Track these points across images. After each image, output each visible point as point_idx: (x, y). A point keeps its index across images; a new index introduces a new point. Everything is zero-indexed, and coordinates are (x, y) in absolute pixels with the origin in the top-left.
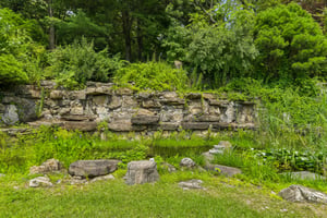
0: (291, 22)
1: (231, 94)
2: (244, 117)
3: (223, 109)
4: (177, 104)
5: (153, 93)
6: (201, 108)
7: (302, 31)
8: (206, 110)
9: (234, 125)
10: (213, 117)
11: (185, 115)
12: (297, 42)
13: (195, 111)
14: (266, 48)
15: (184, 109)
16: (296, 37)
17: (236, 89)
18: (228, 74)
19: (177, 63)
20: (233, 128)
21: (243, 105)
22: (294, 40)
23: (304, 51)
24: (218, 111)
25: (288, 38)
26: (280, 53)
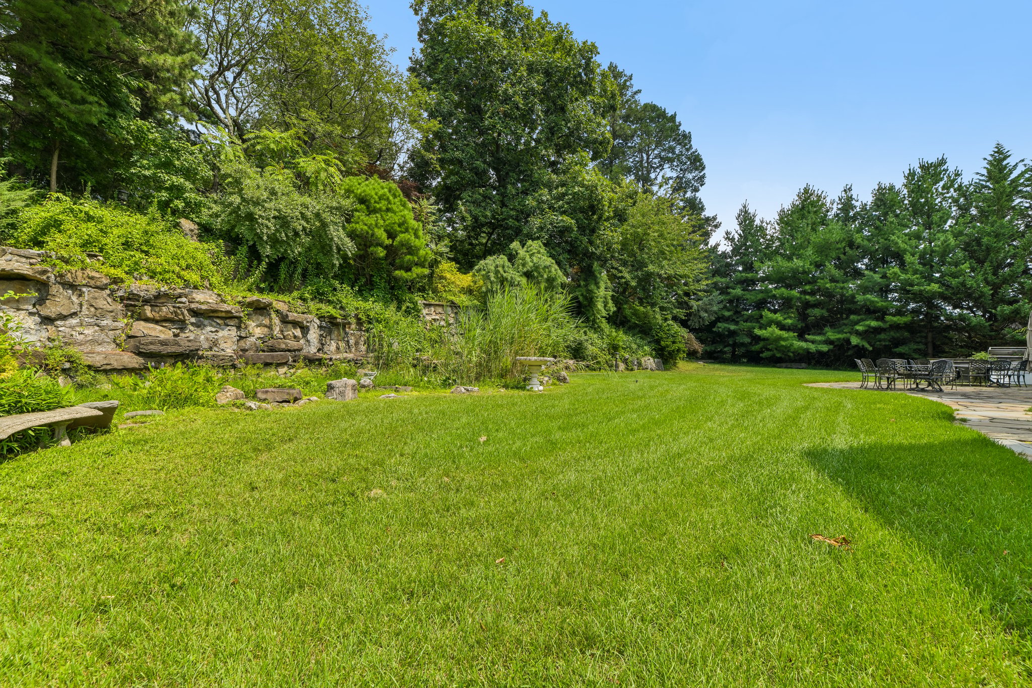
0: (394, 212)
1: (313, 305)
2: (334, 344)
3: (305, 330)
4: (228, 317)
5: (164, 288)
6: (270, 327)
7: (407, 230)
8: (276, 331)
9: (320, 355)
10: (292, 344)
11: (241, 338)
12: (402, 244)
13: (258, 332)
14: (364, 241)
15: (239, 328)
16: (401, 237)
17: (319, 296)
18: (304, 275)
19: (186, 224)
20: (320, 360)
21: (331, 325)
22: (398, 239)
23: (408, 257)
24: (298, 332)
25: (391, 235)
26: (381, 253)
